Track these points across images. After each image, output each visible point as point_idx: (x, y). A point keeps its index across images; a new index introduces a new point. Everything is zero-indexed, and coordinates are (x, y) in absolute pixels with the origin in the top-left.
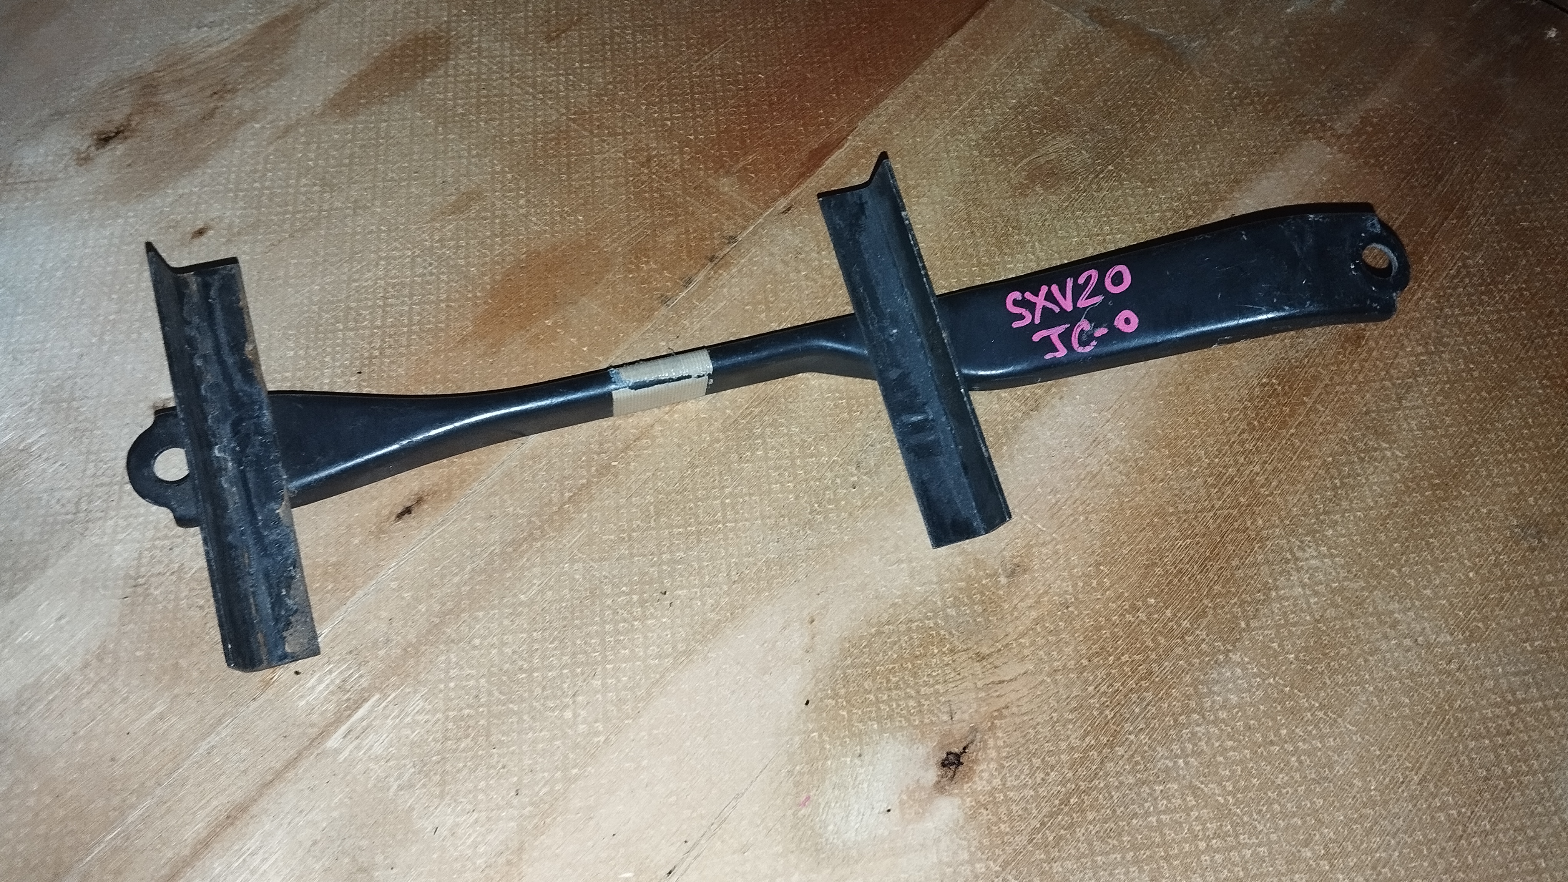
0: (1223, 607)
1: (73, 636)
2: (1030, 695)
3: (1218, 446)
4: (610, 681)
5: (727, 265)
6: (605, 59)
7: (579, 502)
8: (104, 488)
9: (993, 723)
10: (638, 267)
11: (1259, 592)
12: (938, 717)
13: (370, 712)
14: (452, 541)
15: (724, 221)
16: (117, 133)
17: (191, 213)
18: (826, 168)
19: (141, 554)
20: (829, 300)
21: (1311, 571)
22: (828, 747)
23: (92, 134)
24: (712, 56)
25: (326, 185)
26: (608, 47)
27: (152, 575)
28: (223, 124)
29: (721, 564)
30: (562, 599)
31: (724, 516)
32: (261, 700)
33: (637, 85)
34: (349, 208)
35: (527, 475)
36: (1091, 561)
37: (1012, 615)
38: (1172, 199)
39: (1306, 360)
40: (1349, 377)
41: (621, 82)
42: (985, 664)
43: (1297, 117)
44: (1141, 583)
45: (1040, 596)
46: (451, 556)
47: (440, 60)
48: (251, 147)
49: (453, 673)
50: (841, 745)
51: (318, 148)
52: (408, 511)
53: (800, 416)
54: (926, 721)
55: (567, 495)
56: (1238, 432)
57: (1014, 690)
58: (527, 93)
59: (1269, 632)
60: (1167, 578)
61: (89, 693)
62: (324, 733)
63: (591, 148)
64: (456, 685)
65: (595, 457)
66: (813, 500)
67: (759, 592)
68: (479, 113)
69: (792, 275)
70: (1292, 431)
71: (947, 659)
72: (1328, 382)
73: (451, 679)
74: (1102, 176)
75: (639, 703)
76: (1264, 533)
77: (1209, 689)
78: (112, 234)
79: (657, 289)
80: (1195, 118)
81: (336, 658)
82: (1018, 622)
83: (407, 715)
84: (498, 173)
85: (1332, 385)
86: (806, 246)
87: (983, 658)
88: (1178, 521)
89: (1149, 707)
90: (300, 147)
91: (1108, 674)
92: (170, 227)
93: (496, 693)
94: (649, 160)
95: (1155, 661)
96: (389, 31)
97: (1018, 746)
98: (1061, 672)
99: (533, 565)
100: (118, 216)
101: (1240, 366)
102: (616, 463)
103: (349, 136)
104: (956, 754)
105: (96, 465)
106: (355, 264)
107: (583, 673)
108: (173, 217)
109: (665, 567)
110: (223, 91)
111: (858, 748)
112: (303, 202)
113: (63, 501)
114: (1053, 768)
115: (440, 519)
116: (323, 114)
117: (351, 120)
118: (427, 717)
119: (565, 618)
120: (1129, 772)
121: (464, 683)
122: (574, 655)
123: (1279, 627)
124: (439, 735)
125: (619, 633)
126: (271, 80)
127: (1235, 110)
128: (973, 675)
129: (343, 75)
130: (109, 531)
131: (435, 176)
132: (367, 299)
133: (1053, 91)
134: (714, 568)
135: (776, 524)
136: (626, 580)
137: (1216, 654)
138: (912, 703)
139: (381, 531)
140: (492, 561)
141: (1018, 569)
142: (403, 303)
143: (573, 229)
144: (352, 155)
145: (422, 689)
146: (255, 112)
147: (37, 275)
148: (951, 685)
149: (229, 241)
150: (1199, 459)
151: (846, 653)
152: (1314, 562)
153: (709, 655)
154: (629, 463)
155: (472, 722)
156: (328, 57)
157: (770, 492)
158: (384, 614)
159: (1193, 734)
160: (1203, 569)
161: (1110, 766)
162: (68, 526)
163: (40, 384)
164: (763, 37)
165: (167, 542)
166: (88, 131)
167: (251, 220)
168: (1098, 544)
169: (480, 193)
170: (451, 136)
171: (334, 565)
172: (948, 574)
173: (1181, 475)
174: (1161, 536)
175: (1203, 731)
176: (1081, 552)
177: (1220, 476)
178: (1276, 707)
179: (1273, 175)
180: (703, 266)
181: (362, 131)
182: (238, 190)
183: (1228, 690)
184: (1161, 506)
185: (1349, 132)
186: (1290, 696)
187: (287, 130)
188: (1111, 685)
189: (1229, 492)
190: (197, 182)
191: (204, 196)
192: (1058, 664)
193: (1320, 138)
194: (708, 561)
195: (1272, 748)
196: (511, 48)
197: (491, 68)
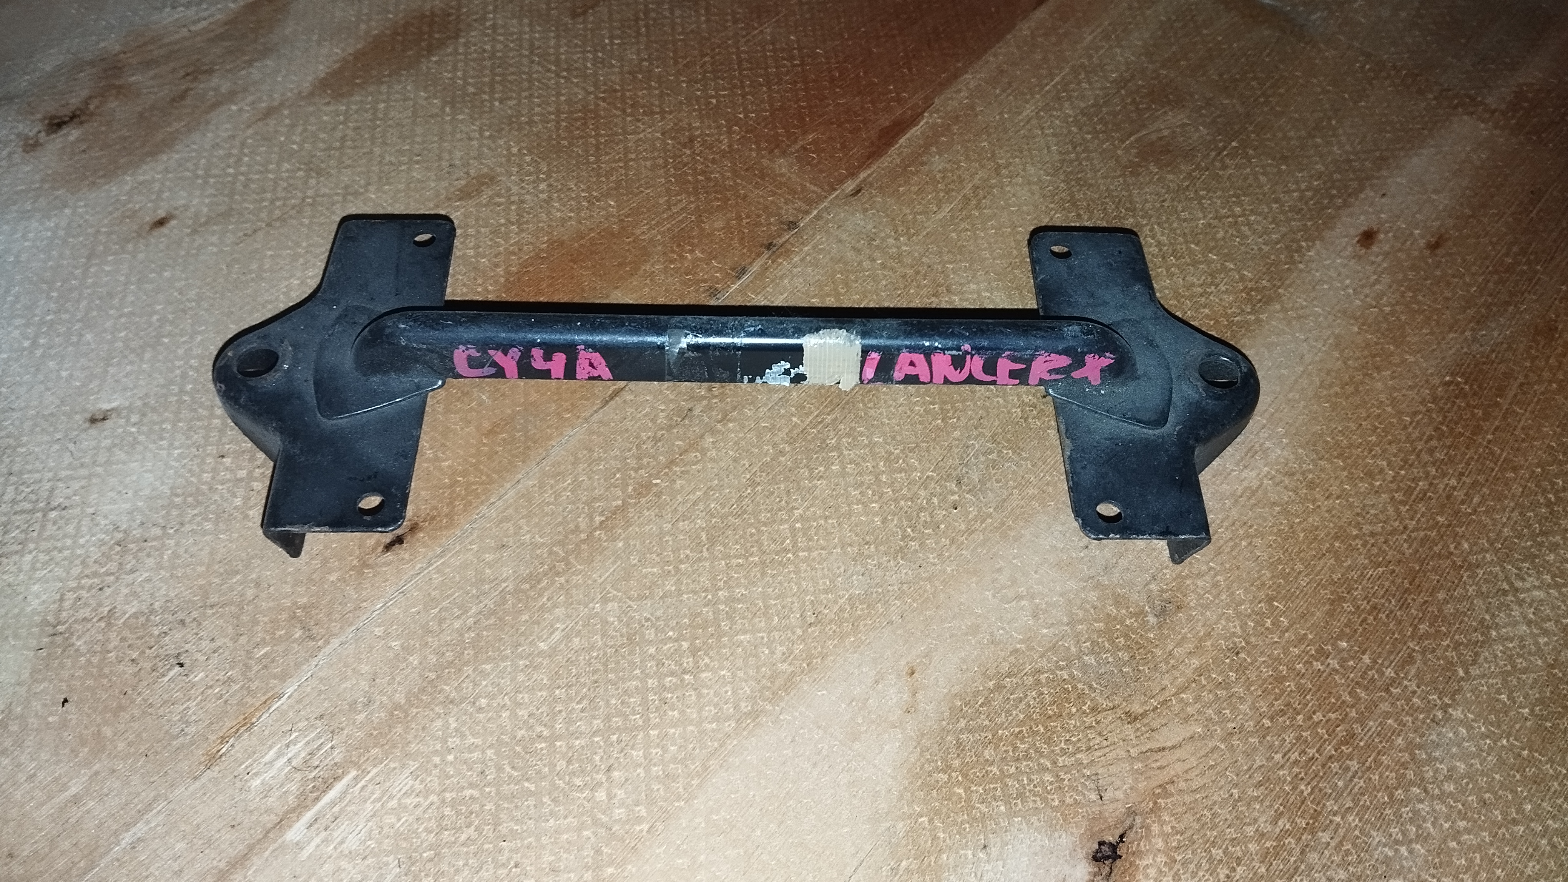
0: (1433, 651)
2: (1201, 766)
3: (1402, 455)
4: (654, 751)
5: (788, 253)
6: (639, 35)
7: (613, 528)
8: (24, 516)
9: (1155, 803)
10: (681, 256)
11: (1476, 631)
12: (1084, 794)
13: (344, 793)
14: (454, 577)
15: (782, 205)
16: (73, 117)
17: (151, 201)
18: (901, 146)
19: (62, 596)
21: (1535, 605)
22: (941, 835)
23: (42, 120)
24: (762, 31)
25: (311, 170)
26: (642, 23)
27: (75, 621)
28: (195, 107)
29: (793, 603)
30: (592, 648)
31: (795, 543)
32: (203, 780)
33: (676, 63)
34: (337, 194)
35: (548, 497)
36: (1262, 595)
37: (1167, 663)
38: (1311, 177)
39: (1494, 356)
40: (1547, 375)
41: (657, 59)
42: (1139, 726)
43: (1443, 91)
44: (1327, 622)
45: (1201, 640)
46: (452, 595)
47: (449, 38)
48: (227, 130)
49: (453, 742)
50: (959, 833)
51: (305, 130)
52: (399, 540)
53: (883, 424)
54: (1069, 800)
55: (598, 519)
56: (1425, 438)
57: (1178, 760)
58: (549, 70)
59: (1494, 681)
60: (1359, 616)
62: (283, 822)
63: (624, 129)
64: (456, 758)
65: (633, 474)
66: (905, 523)
67: (842, 637)
68: (493, 92)
69: (866, 264)
70: (1489, 437)
71: (1088, 720)
72: (1521, 379)
73: (450, 751)
74: (1225, 153)
75: (692, 779)
76: (1473, 559)
77: (1429, 755)
78: (57, 226)
79: (705, 281)
80: (1325, 92)
81: (301, 725)
82: (1176, 673)
83: (391, 797)
84: (514, 155)
85: (1529, 383)
86: (881, 231)
87: (1136, 719)
88: (1364, 545)
89: (1356, 780)
90: (283, 130)
91: (1298, 739)
92: (126, 217)
93: (508, 768)
94: (691, 140)
95: (1356, 721)
96: (391, 8)
97: (1192, 832)
98: (1236, 737)
99: (555, 606)
100: (65, 206)
101: (1416, 363)
102: (658, 481)
103: (341, 118)
104: (1111, 844)
105: (16, 489)
107: (619, 741)
108: (130, 206)
109: (722, 607)
110: (196, 72)
111: (982, 837)
112: (284, 189)
114: (1239, 861)
115: (439, 550)
116: (312, 94)
117: (345, 101)
118: (417, 800)
119: (596, 671)
120: (1338, 866)
121: (467, 756)
122: (608, 718)
124: (433, 824)
125: (664, 688)
126: (255, 60)
127: (1371, 84)
128: (1124, 740)
129: (337, 54)
130: (26, 567)
131: (440, 159)
133: (1158, 65)
134: (783, 607)
135: (861, 554)
136: (673, 623)
137: (1432, 709)
138: (1048, 777)
139: (365, 565)
140: (504, 601)
141: (1170, 606)
143: (603, 216)
144: (343, 139)
145: (411, 763)
146: (233, 94)
148: (1095, 753)
149: (195, 232)
150: (1381, 471)
151: (956, 714)
152: (1539, 594)
153: (781, 717)
154: (674, 481)
155: (475, 807)
156: (320, 36)
157: (850, 514)
158: (365, 668)
159: (1416, 813)
160: (1404, 605)
161: (1313, 857)
164: (819, 11)
165: (97, 581)
166: (39, 116)
167: (222, 208)
168: (1268, 574)
169: (492, 179)
170: (461, 117)
171: (304, 608)
172: (1081, 614)
173: (1362, 490)
174: (1345, 564)
175: (1427, 809)
176: (1247, 585)
177: (1409, 491)
178: (1514, 776)
179: (1424, 151)
180: (759, 255)
181: (357, 112)
182: (207, 176)
183: (1453, 756)
184: (1341, 527)
185: (1503, 107)
186: (1530, 761)
187: (269, 113)
188: (1304, 752)
189: (1423, 509)
190: (160, 168)
191: (168, 183)
192: (1234, 725)
193: (1471, 114)
194: (776, 599)
195: (1516, 829)
196: (531, 25)
197: (507, 46)
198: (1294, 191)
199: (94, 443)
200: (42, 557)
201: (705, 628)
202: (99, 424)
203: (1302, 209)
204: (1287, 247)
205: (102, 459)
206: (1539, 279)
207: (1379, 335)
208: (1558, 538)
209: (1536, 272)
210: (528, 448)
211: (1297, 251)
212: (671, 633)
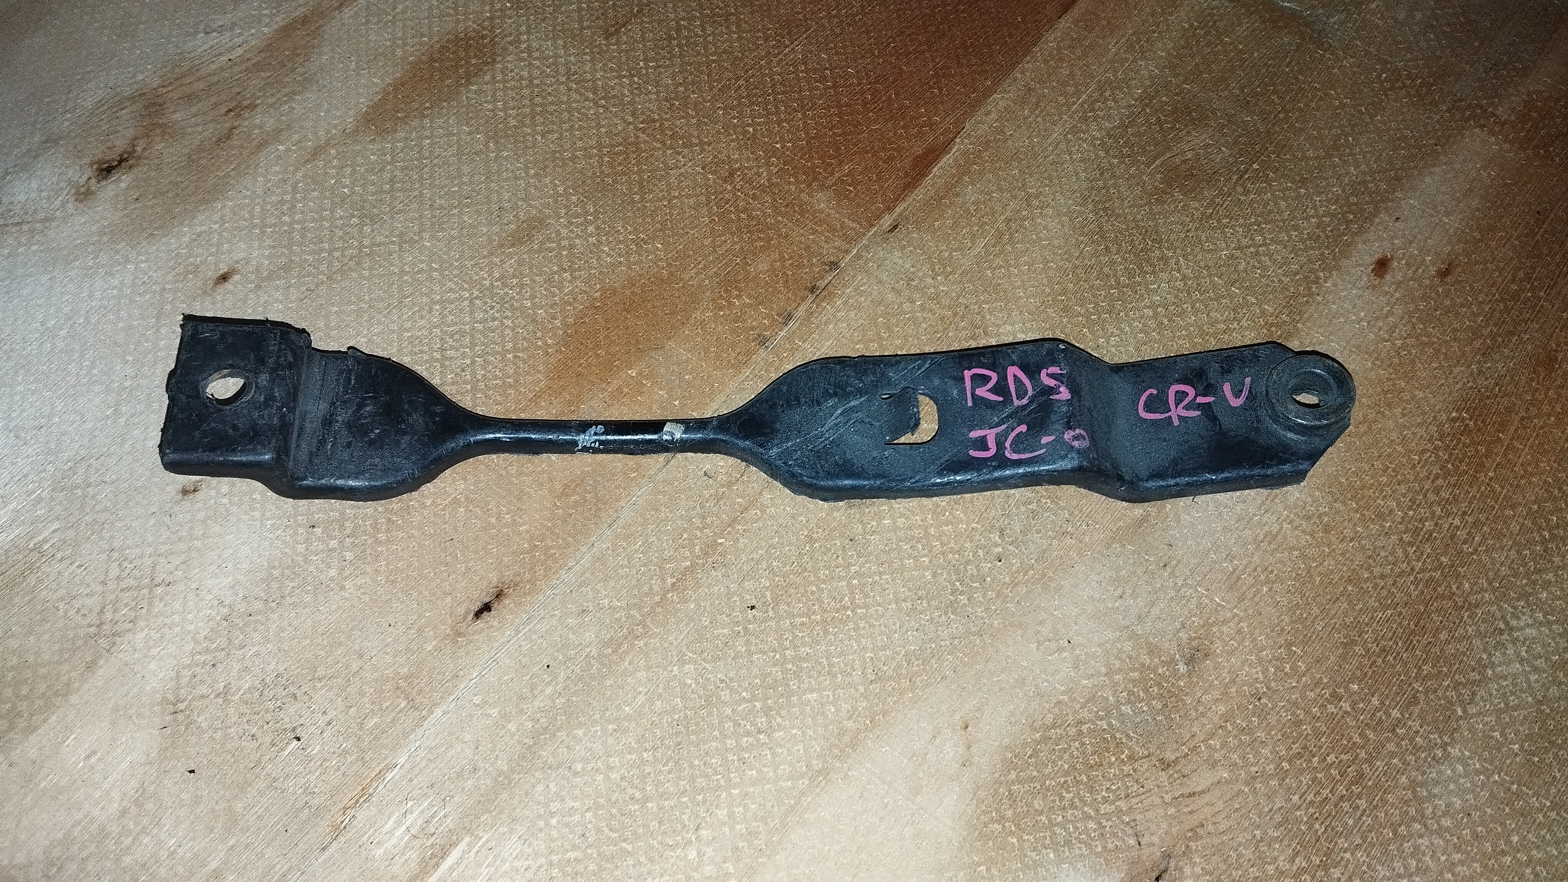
0: (1435, 691)
1: (106, 778)
2: (1227, 809)
3: (1411, 495)
4: (737, 810)
5: (831, 296)
6: (673, 56)
7: (684, 589)
8: (130, 593)
9: (1187, 846)
10: (730, 303)
11: (1473, 670)
12: (1124, 841)
13: (462, 858)
14: (541, 643)
15: (823, 244)
16: (120, 162)
17: (211, 255)
18: (934, 176)
19: (178, 673)
20: (950, 334)
21: (1527, 643)
23: (91, 164)
24: (793, 49)
25: (365, 216)
26: (675, 42)
27: (194, 699)
28: (241, 146)
29: (854, 660)
30: (674, 710)
31: (853, 601)
32: (331, 851)
33: (711, 87)
34: (393, 243)
35: (622, 560)
36: (1281, 640)
37: (1196, 710)
38: (1328, 201)
39: (1497, 389)
40: (1546, 408)
41: (693, 83)
42: (1171, 772)
43: (1456, 102)
44: (1340, 666)
45: (1226, 686)
47: (486, 63)
48: (276, 174)
49: (555, 806)
51: (354, 171)
52: (486, 608)
54: (1110, 846)
55: (670, 581)
56: (1432, 477)
57: (1207, 804)
58: (587, 99)
59: (1489, 719)
60: (1369, 659)
61: (129, 848)
63: (665, 163)
64: (558, 822)
65: (698, 533)
66: (953, 577)
67: (901, 693)
68: (534, 124)
69: (906, 306)
70: (1491, 474)
71: (1126, 768)
72: (1522, 413)
73: (552, 814)
74: (1246, 176)
75: (773, 836)
76: (1472, 599)
77: (1429, 792)
78: (122, 282)
79: (753, 328)
80: (1343, 105)
81: (417, 792)
82: (1204, 720)
83: (504, 861)
84: (561, 195)
85: (1528, 418)
86: (919, 270)
87: (1169, 765)
88: (1375, 588)
89: (1364, 818)
90: (332, 172)
91: (1313, 780)
92: (189, 272)
93: (606, 829)
94: (731, 174)
95: (1366, 761)
96: (425, 30)
98: (1259, 780)
99: (637, 670)
100: (127, 261)
101: (1425, 399)
102: (722, 541)
103: (388, 157)
105: (119, 565)
106: (405, 310)
107: (705, 801)
108: (191, 260)
109: (789, 666)
110: (238, 109)
112: (341, 237)
113: (83, 612)
115: (525, 616)
116: (356, 131)
117: (389, 137)
118: (527, 863)
119: (678, 734)
121: (567, 819)
122: (692, 779)
123: (1499, 712)
125: (743, 749)
126: (295, 93)
127: (1386, 95)
128: (1159, 787)
129: (376, 84)
130: (140, 646)
131: (489, 202)
132: (421, 352)
133: (1181, 78)
134: (846, 665)
135: (914, 609)
136: (745, 684)
137: (1433, 747)
138: (1092, 825)
139: (458, 634)
140: (590, 666)
141: (1199, 655)
142: (464, 356)
143: (651, 260)
144: (392, 181)
145: (520, 828)
146: (278, 132)
147: (37, 335)
148: (1133, 800)
149: (258, 287)
150: (1391, 512)
151: (1008, 765)
152: (1531, 632)
153: (850, 773)
154: (737, 540)
155: (580, 868)
156: (357, 63)
157: (902, 569)
158: (468, 737)
159: (1416, 848)
162: (92, 641)
163: (48, 468)
164: (849, 25)
165: (209, 657)
166: (86, 160)
167: (283, 260)
168: (1287, 620)
169: (541, 221)
170: (505, 154)
171: (406, 678)
172: (1117, 664)
173: (1373, 532)
174: (1358, 608)
175: (1426, 843)
176: (1268, 631)
177: (1416, 531)
178: (1504, 810)
179: (1437, 170)
180: (804, 299)
181: (402, 151)
182: (264, 225)
183: (1450, 792)
184: (1355, 569)
185: (1513, 118)
186: (1518, 795)
187: (316, 152)
188: (1318, 793)
189: (1429, 550)
190: (216, 218)
191: (224, 234)
192: (1256, 769)
193: (1482, 127)
194: (839, 657)
195: (1504, 860)
196: (565, 47)
197: (544, 71)
198: (1313, 217)
199: (188, 516)
200: (155, 635)
201: (774, 688)
202: (191, 496)
203: (1319, 236)
204: (1306, 278)
205: (199, 531)
206: (1542, 306)
207: (1392, 371)
208: (1550, 576)
209: (1539, 299)
210: (600, 510)
211: (1316, 282)
212: (744, 694)
